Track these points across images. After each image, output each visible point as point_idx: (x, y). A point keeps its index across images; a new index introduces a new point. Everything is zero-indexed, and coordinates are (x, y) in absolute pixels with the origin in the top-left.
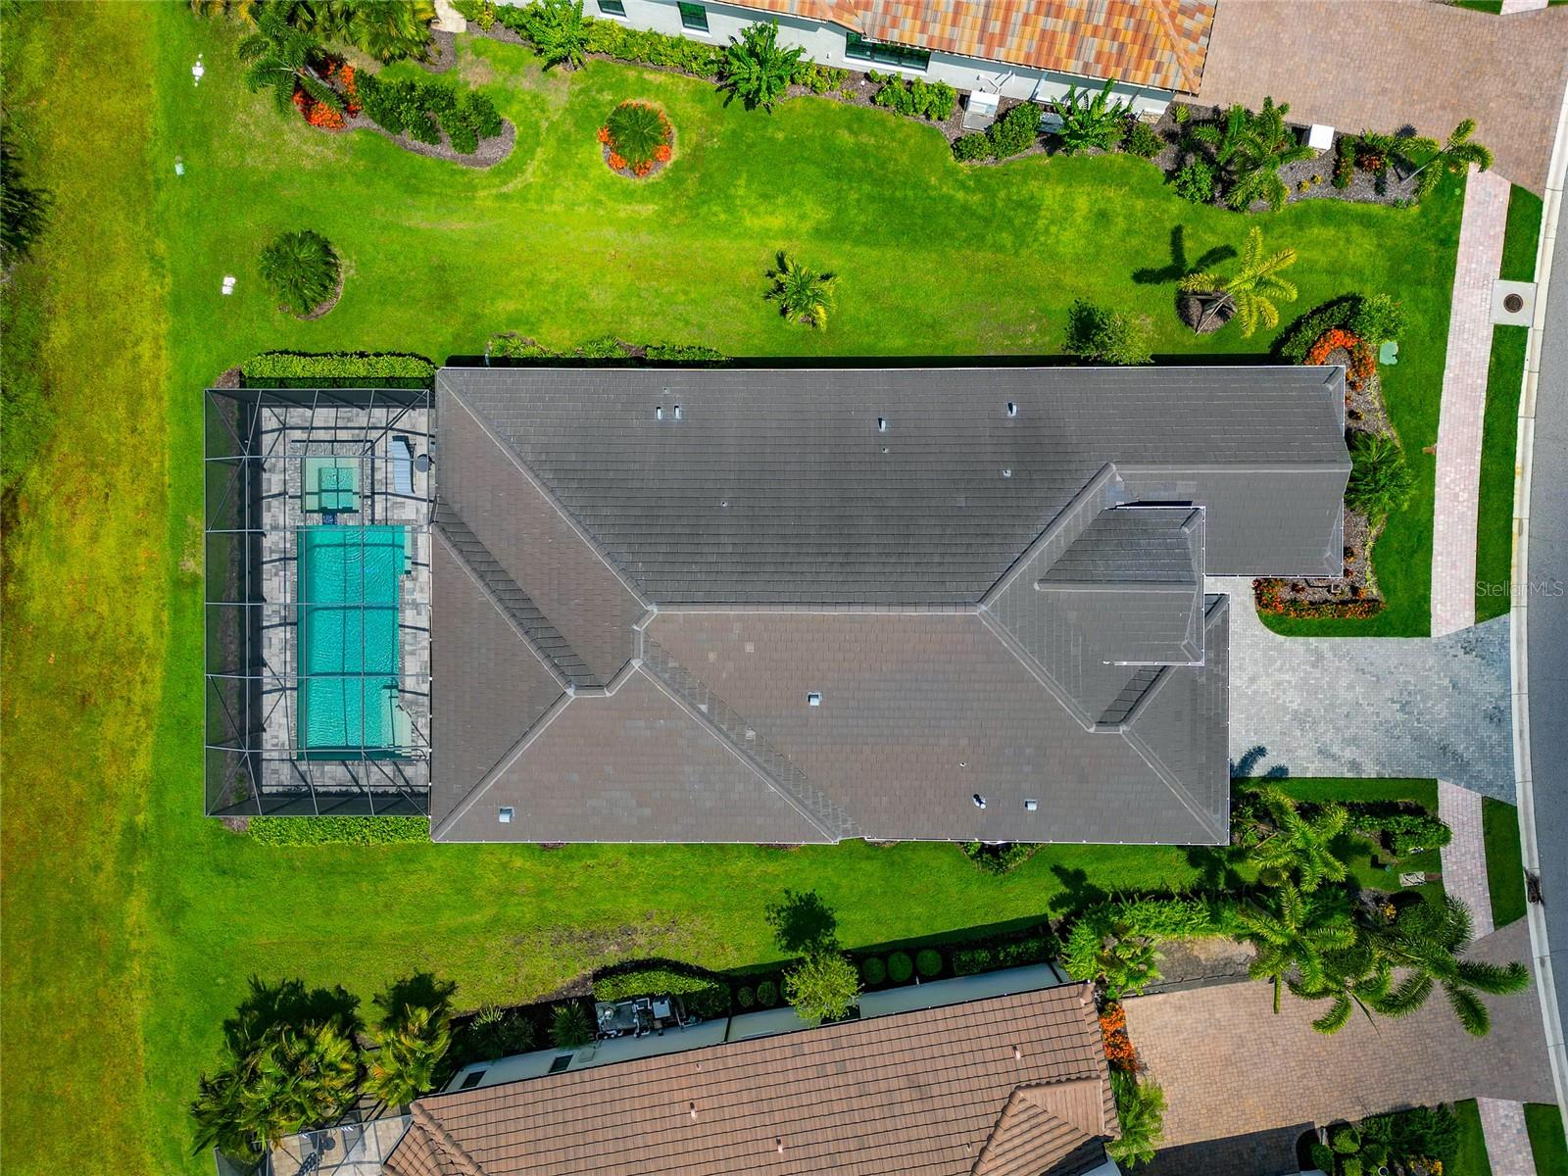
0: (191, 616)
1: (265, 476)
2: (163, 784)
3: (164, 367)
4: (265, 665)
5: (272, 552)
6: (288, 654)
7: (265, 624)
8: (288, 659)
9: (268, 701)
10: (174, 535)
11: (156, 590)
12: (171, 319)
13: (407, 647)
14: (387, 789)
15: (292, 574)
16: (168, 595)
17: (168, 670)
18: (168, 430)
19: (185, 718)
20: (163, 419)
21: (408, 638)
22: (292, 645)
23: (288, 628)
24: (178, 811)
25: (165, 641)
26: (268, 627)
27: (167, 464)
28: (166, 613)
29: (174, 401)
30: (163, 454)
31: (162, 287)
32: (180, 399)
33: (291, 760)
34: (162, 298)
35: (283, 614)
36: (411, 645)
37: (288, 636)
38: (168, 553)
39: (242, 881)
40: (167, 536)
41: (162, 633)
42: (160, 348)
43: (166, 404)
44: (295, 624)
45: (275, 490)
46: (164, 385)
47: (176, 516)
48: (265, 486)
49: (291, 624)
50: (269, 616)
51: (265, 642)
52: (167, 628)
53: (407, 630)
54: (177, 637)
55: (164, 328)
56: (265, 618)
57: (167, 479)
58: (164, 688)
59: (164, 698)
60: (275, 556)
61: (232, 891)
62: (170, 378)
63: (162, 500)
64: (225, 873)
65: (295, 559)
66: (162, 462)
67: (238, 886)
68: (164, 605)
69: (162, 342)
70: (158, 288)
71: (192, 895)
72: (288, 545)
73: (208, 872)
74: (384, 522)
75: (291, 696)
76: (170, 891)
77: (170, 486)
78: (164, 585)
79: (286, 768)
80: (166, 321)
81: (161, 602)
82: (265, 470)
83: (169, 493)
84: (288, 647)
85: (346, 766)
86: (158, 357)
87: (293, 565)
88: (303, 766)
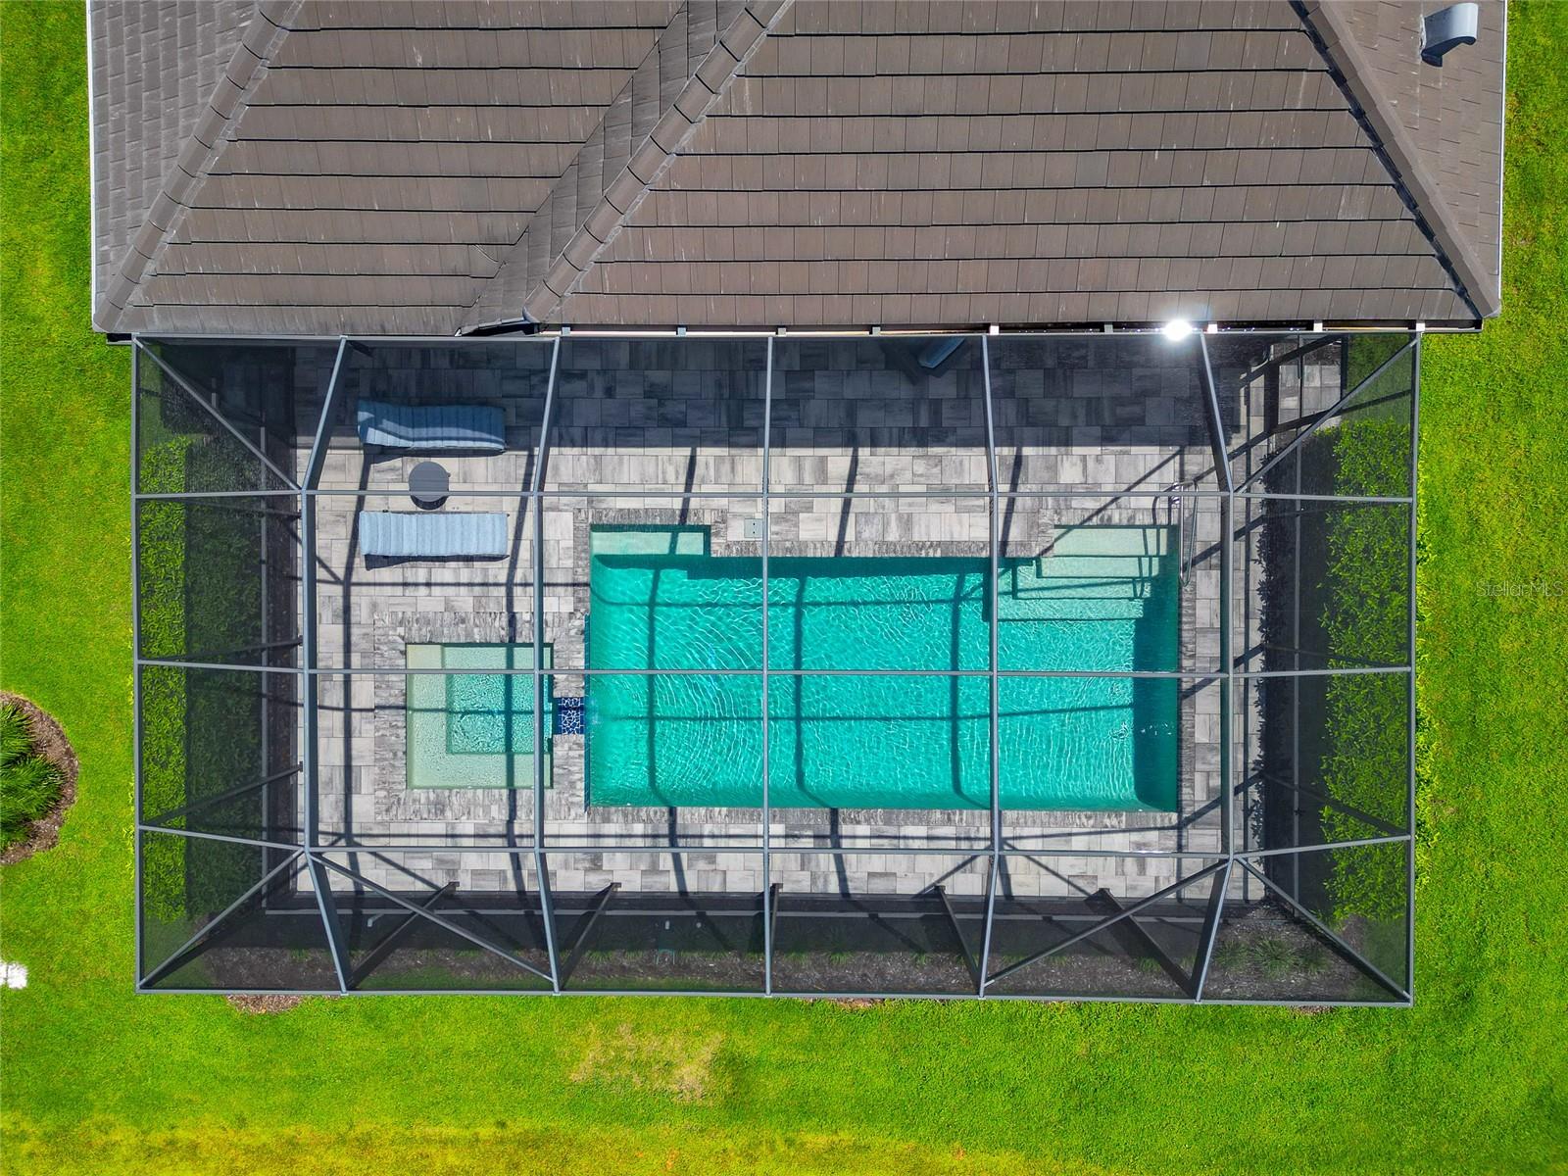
0: (816, 1074)
1: (466, 884)
2: (1234, 1150)
3: (220, 1135)
4: (937, 891)
5: (654, 869)
6: (909, 830)
7: (834, 888)
8: (922, 831)
9: (1028, 882)
10: (621, 1114)
11: (753, 1160)
12: (98, 1117)
13: (893, 535)
14: (1254, 586)
15: (710, 818)
16: (766, 1133)
17: (948, 1133)
18: (368, 1127)
19: (1068, 1095)
20: (342, 1140)
21: (870, 532)
22: (887, 822)
23: (845, 829)
24: (1304, 1114)
25: (878, 1141)
26: (843, 880)
27: (452, 1131)
28: (809, 1138)
29: (296, 1111)
30: (427, 1140)
31: (23, 1137)
32: (286, 1096)
33: (1180, 827)
34: (48, 1138)
35: (809, 843)
36: (886, 525)
37: (863, 829)
38: (661, 1130)
39: (1490, 954)
40: (622, 1132)
41: (857, 1148)
42: (172, 1143)
43: (305, 1131)
44: (834, 813)
45: (502, 861)
46: (261, 1134)
47: (574, 1108)
48: (492, 886)
49: (834, 824)
50: (814, 879)
51: (879, 887)
52: (844, 1135)
53: (850, 536)
54: (866, 1111)
55: (124, 1135)
56: (819, 888)
57: (486, 1131)
58: (995, 1145)
59: (1019, 1147)
60: (666, 861)
61: (1513, 982)
62: (242, 1122)
63: (531, 1143)
64: (1467, 997)
65: (672, 812)
66: (445, 1143)
67: (1502, 963)
68: (790, 1142)
69: (157, 1138)
70: (26, 1147)
71: (1522, 1083)
72: (639, 828)
73: (1468, 1039)
74: (583, 593)
75: (1015, 824)
76: (1508, 1140)
77: (502, 1125)
78: (742, 1141)
79: (1204, 840)
80: (105, 1128)
81: (781, 1148)
82: (454, 884)
83: (520, 1125)
84: (891, 831)
85: (1194, 689)
86: (194, 1147)
87: (688, 817)
88: (1197, 792)
